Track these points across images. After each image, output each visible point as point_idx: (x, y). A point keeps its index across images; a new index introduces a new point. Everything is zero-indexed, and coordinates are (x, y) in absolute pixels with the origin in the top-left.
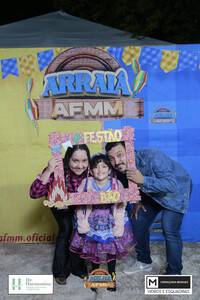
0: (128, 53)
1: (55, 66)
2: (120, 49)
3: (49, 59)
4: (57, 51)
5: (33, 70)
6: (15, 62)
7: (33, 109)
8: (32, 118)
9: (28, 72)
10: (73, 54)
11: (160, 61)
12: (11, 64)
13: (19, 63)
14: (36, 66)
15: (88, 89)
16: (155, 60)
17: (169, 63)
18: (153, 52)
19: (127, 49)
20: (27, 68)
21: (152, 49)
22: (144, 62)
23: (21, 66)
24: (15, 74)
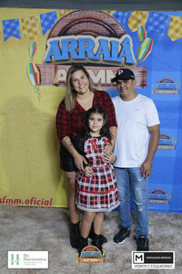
0: (134, 18)
2: (126, 14)
3: (52, 22)
4: (60, 13)
5: (36, 33)
6: (17, 23)
7: (35, 75)
8: (34, 83)
9: (31, 34)
10: (77, 17)
11: (168, 28)
12: (13, 25)
13: (21, 25)
14: (40, 32)
15: (91, 56)
16: (162, 27)
17: (177, 31)
18: (161, 18)
19: (134, 13)
20: (30, 31)
21: (160, 15)
22: (151, 28)
23: (24, 28)
24: (17, 36)
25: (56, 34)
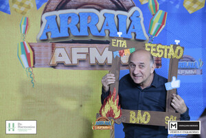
1: (55, 3)
5: (29, 7)
8: (26, 65)
9: (23, 9)
14: (33, 5)
15: (94, 32)
17: (194, 2)
23: (13, 1)
24: (5, 11)
25: (53, 8)
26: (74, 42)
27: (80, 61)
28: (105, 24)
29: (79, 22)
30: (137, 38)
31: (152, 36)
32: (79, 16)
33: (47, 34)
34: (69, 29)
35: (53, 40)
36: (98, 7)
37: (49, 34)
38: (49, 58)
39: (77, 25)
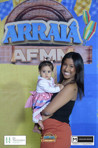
1: (14, 16)
2: (73, 1)
19: (79, 1)
22: (94, 13)
26: (28, 45)
27: (33, 59)
28: (51, 31)
29: (32, 30)
30: (74, 42)
31: (85, 40)
32: (32, 25)
33: (8, 39)
34: (24, 35)
35: (13, 44)
36: (46, 19)
37: (10, 39)
38: (10, 57)
39: (30, 33)
